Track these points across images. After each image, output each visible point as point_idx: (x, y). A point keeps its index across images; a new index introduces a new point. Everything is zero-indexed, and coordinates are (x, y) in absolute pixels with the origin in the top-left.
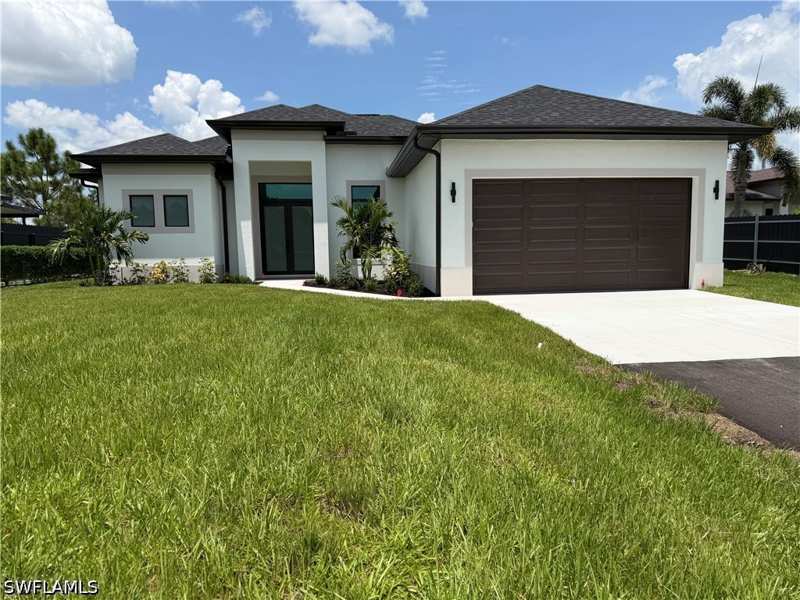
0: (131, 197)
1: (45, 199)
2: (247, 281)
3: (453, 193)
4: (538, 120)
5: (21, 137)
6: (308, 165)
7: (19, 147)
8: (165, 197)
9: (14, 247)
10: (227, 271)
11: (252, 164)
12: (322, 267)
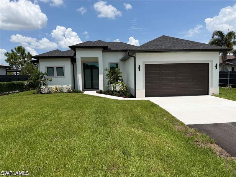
0: (47, 68)
1: (22, 66)
2: (80, 92)
3: (139, 68)
4: (164, 47)
5: (15, 48)
6: (97, 58)
7: (15, 51)
8: (57, 68)
9: (14, 82)
11: (81, 58)
12: (101, 88)
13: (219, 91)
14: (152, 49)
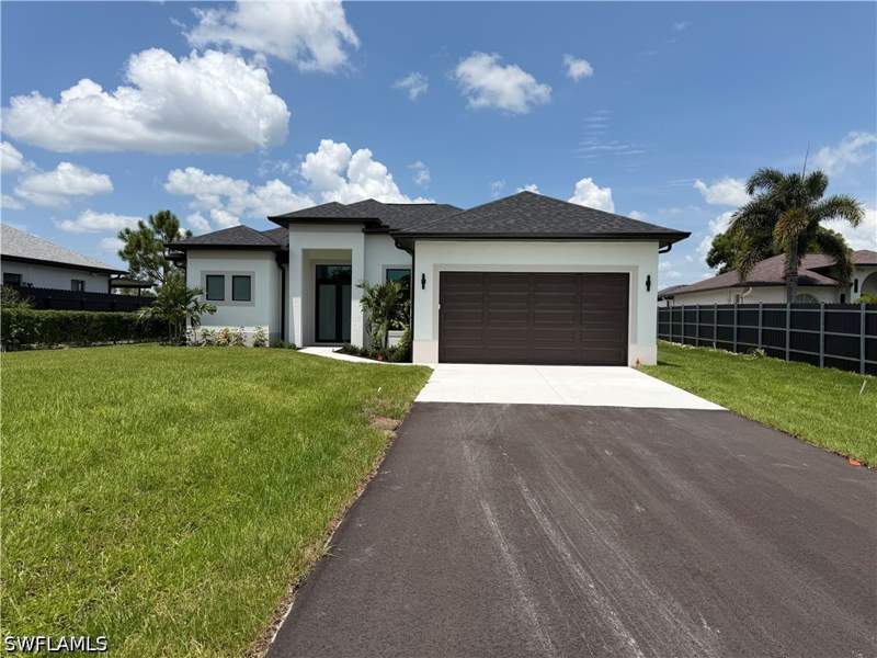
0: (208, 276)
1: (165, 272)
2: (293, 347)
3: (424, 282)
4: (492, 227)
5: (151, 217)
6: (349, 252)
7: (147, 224)
8: (233, 277)
9: (122, 314)
10: (281, 338)
11: (306, 252)
12: (357, 338)
13: (658, 354)
14: (456, 230)
